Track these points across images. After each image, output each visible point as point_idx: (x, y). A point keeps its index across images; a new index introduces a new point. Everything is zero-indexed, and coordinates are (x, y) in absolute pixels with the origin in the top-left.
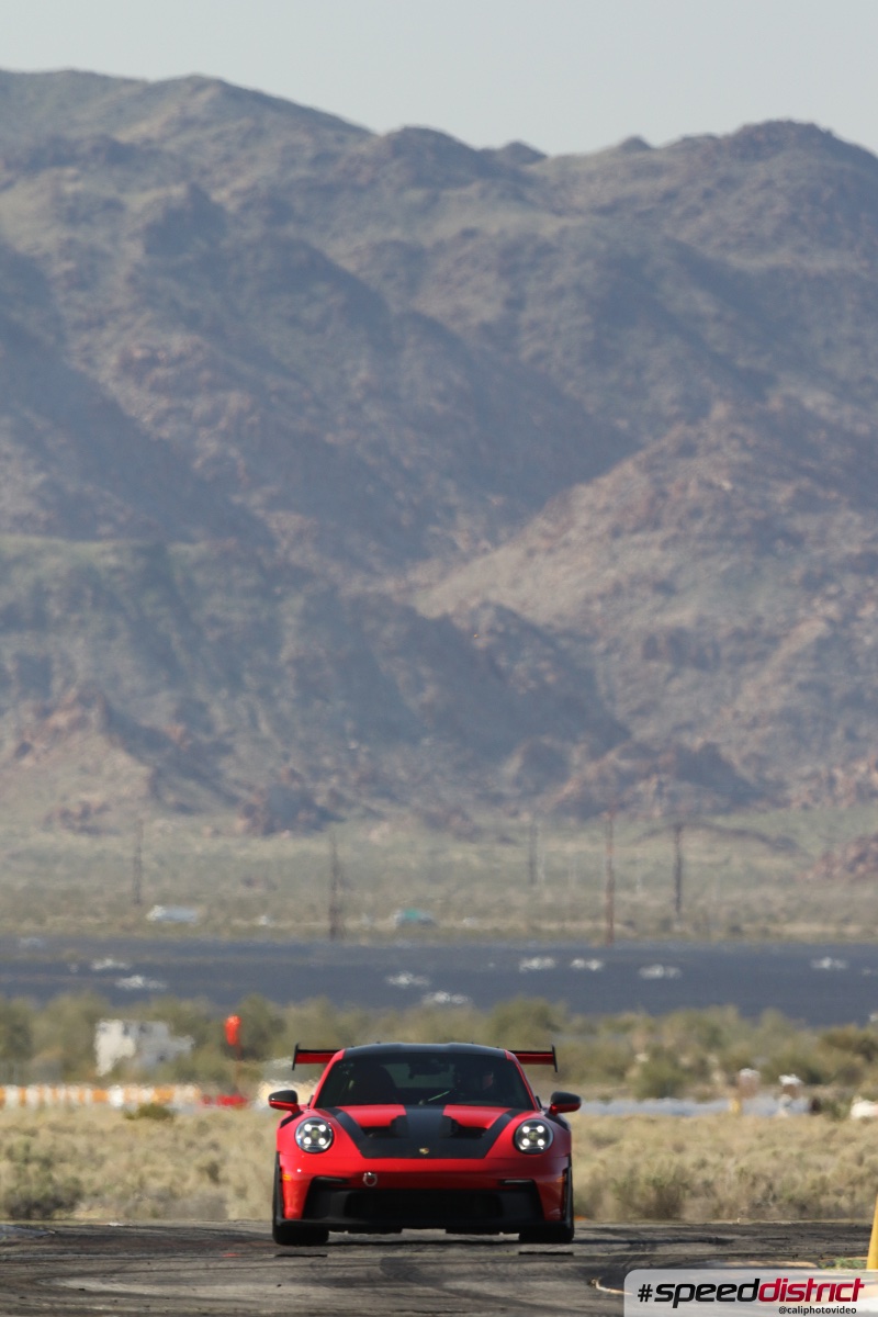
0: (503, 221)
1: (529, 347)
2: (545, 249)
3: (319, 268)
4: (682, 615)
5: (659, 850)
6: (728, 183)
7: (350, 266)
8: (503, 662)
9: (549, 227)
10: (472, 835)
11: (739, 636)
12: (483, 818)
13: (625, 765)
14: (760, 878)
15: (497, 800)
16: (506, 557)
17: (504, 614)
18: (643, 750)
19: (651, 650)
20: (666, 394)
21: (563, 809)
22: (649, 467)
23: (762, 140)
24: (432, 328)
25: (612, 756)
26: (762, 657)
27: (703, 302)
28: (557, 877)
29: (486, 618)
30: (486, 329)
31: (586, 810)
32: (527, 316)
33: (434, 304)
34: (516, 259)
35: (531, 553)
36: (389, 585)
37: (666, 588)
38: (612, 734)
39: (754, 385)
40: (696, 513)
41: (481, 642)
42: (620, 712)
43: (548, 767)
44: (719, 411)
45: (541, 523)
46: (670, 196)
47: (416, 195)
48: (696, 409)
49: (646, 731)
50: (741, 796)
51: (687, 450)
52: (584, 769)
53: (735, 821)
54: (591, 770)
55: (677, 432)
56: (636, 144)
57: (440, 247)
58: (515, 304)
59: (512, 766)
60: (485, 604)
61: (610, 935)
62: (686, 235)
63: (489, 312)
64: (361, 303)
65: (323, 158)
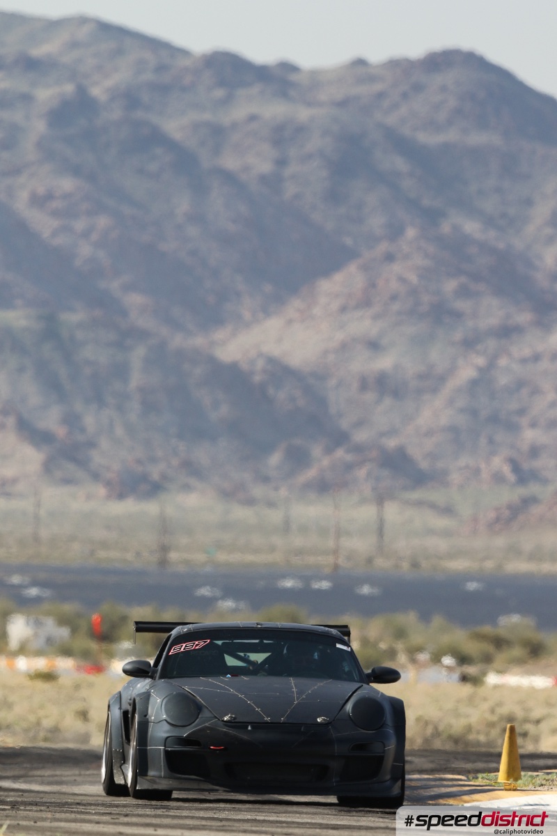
0: (275, 110)
1: (290, 190)
2: (301, 130)
3: (157, 138)
4: (385, 363)
5: (367, 513)
6: (418, 88)
7: (177, 136)
8: (271, 391)
9: (303, 114)
10: (250, 502)
11: (421, 377)
12: (258, 491)
13: (349, 458)
14: (431, 532)
15: (266, 479)
16: (273, 325)
17: (271, 360)
18: (358, 449)
19: (364, 385)
20: (376, 222)
21: (307, 486)
22: (365, 268)
23: (439, 61)
24: (229, 178)
25: (340, 453)
26: (435, 390)
27: (400, 164)
28: (304, 529)
29: (260, 364)
30: (263, 179)
31: (323, 487)
32: (288, 171)
33: (230, 162)
34: (283, 135)
35: (290, 322)
36: (199, 341)
37: (374, 346)
38: (340, 439)
39: (432, 217)
40: (394, 298)
41: (257, 378)
42: (344, 424)
43: (298, 459)
44: (411, 233)
45: (296, 304)
46: (381, 95)
47: (219, 93)
48: (395, 232)
49: (361, 436)
50: (420, 479)
51: (390, 258)
52: (322, 461)
53: (416, 495)
54: (326, 462)
55: (383, 247)
56: (360, 62)
57: (234, 126)
58: (281, 162)
59: (275, 459)
60: (260, 355)
61: (336, 567)
62: (391, 120)
63: (266, 167)
64: (184, 161)
65: (161, 68)
